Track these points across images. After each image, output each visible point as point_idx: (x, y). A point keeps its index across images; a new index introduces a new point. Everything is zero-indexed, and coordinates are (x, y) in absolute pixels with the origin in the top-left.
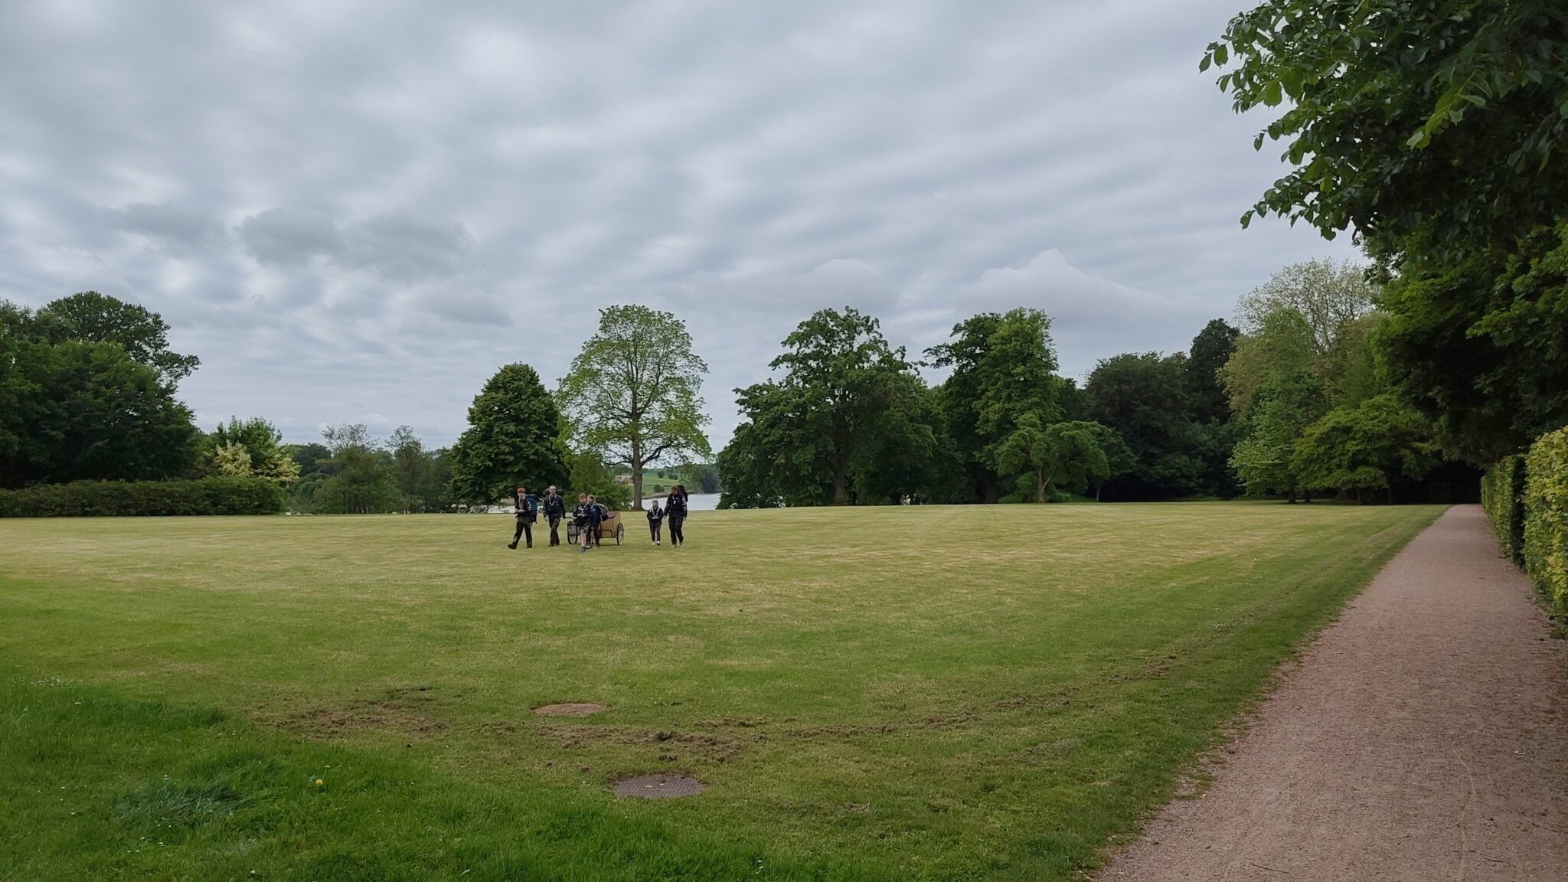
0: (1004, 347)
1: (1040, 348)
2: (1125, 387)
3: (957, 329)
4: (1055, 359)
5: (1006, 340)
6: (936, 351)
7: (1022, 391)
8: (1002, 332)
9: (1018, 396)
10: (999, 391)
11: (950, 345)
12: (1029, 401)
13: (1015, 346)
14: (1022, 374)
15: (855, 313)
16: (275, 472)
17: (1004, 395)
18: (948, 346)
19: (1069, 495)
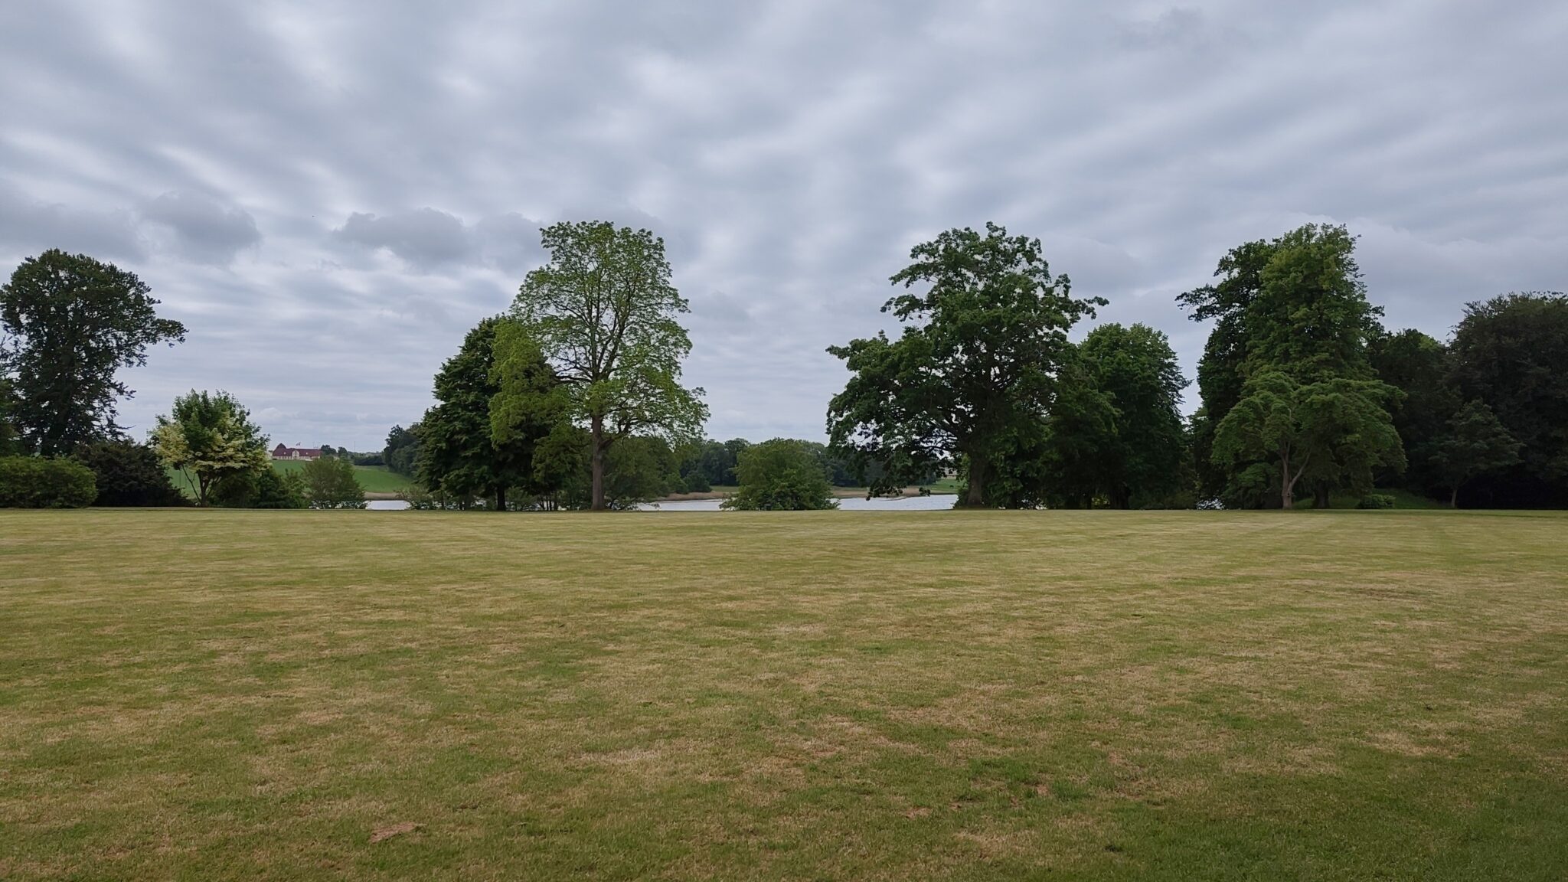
0: (1280, 283)
1: (1336, 280)
2: (1508, 341)
3: (1224, 265)
4: (1363, 297)
5: (1283, 272)
6: (1193, 297)
7: (1305, 345)
8: (1275, 261)
9: (1300, 352)
10: (1272, 346)
11: (1215, 287)
12: (1315, 359)
13: (1295, 278)
14: (1306, 318)
15: (1000, 232)
16: (221, 455)
17: (1278, 351)
18: (1212, 290)
19: (1392, 498)
